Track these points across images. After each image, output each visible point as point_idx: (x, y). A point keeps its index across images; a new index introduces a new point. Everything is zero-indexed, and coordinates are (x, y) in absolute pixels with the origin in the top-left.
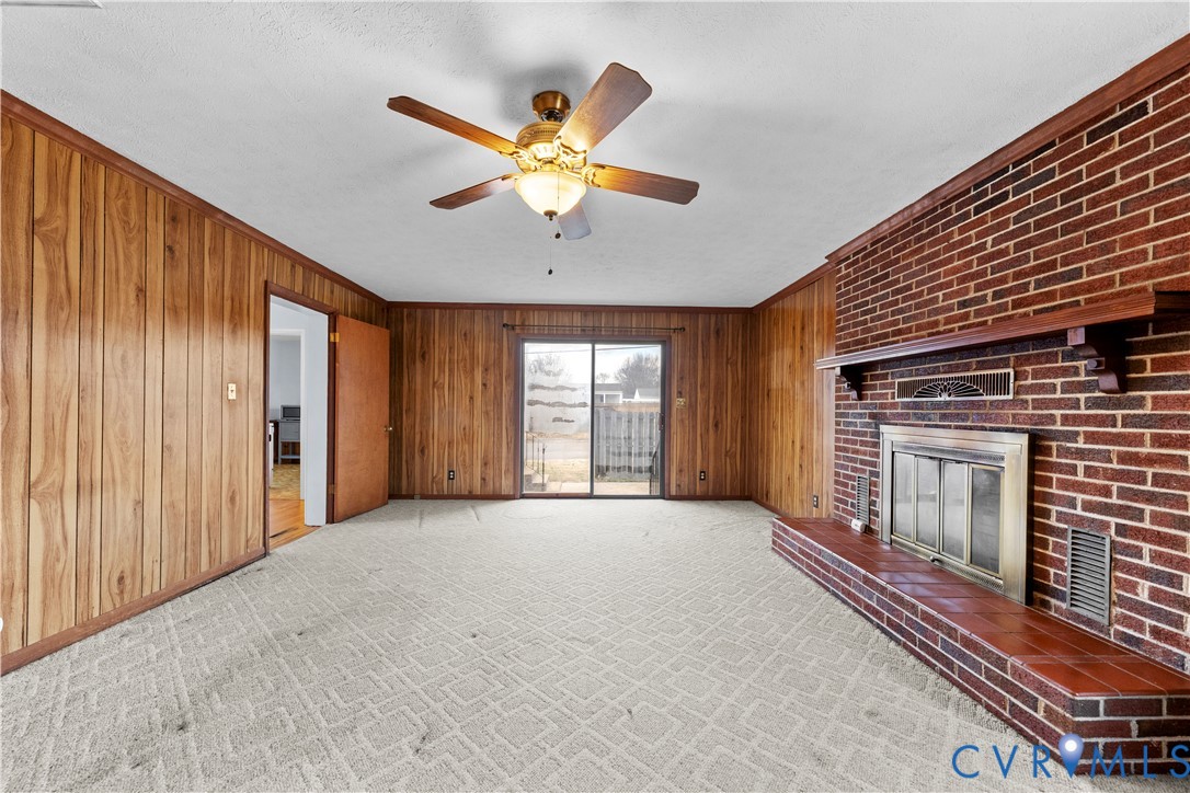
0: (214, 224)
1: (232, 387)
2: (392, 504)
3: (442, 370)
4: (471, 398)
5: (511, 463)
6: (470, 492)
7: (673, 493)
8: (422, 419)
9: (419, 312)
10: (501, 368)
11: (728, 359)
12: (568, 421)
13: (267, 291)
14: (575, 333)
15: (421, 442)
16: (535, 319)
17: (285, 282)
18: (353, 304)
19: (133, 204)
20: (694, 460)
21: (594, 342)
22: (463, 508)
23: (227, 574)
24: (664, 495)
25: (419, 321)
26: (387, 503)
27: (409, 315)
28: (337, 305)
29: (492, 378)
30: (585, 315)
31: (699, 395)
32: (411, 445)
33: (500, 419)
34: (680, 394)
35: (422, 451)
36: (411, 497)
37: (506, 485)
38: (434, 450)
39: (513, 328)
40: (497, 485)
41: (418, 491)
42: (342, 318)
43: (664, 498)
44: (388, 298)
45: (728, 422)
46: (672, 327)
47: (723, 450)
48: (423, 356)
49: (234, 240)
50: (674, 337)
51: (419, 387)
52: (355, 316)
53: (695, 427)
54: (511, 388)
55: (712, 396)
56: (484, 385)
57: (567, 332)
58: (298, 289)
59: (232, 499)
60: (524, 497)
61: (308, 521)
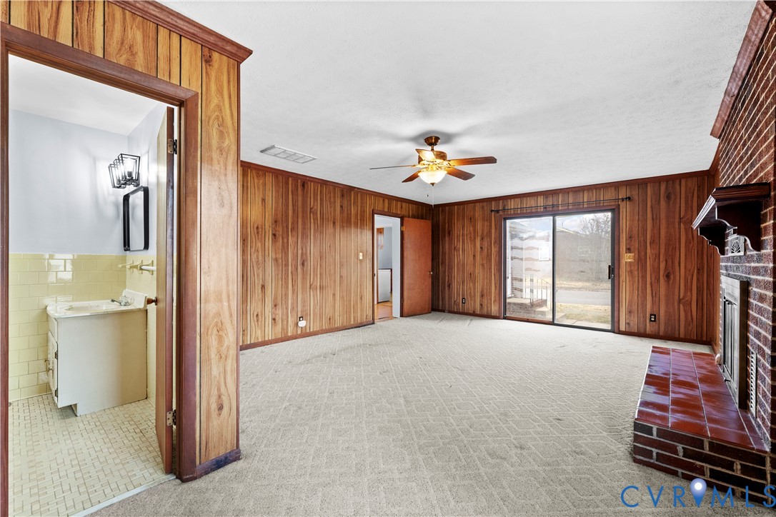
0: (354, 193)
1: (361, 254)
2: (433, 313)
3: (458, 241)
4: (474, 256)
5: (497, 296)
6: (474, 312)
7: (623, 328)
8: (449, 268)
9: (447, 208)
10: (491, 237)
11: (680, 218)
12: (536, 271)
13: (373, 213)
14: (539, 210)
15: (448, 281)
16: (512, 204)
17: (380, 208)
18: (413, 211)
19: (332, 195)
20: (644, 305)
21: (554, 215)
22: (465, 319)
23: (359, 327)
24: (616, 330)
25: (447, 213)
26: (430, 313)
27: (442, 211)
28: (404, 213)
29: (486, 244)
30: (546, 198)
31: (648, 251)
32: (444, 282)
33: (490, 269)
34: (629, 250)
35: (449, 286)
36: (443, 311)
37: (494, 309)
38: (455, 285)
39: (498, 211)
40: (489, 309)
41: (447, 308)
42: (406, 219)
43: (614, 332)
44: (433, 203)
45: (681, 273)
46: (620, 197)
47: (676, 298)
48: (449, 233)
49: (361, 196)
50: (622, 205)
51: (447, 250)
52: (414, 217)
53: (644, 277)
54: (497, 249)
55: (663, 251)
56: (481, 248)
57: (534, 211)
58: (386, 210)
59: (361, 298)
60: (505, 318)
61: (394, 316)
